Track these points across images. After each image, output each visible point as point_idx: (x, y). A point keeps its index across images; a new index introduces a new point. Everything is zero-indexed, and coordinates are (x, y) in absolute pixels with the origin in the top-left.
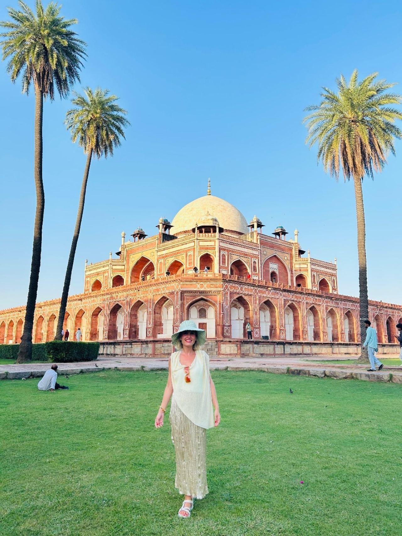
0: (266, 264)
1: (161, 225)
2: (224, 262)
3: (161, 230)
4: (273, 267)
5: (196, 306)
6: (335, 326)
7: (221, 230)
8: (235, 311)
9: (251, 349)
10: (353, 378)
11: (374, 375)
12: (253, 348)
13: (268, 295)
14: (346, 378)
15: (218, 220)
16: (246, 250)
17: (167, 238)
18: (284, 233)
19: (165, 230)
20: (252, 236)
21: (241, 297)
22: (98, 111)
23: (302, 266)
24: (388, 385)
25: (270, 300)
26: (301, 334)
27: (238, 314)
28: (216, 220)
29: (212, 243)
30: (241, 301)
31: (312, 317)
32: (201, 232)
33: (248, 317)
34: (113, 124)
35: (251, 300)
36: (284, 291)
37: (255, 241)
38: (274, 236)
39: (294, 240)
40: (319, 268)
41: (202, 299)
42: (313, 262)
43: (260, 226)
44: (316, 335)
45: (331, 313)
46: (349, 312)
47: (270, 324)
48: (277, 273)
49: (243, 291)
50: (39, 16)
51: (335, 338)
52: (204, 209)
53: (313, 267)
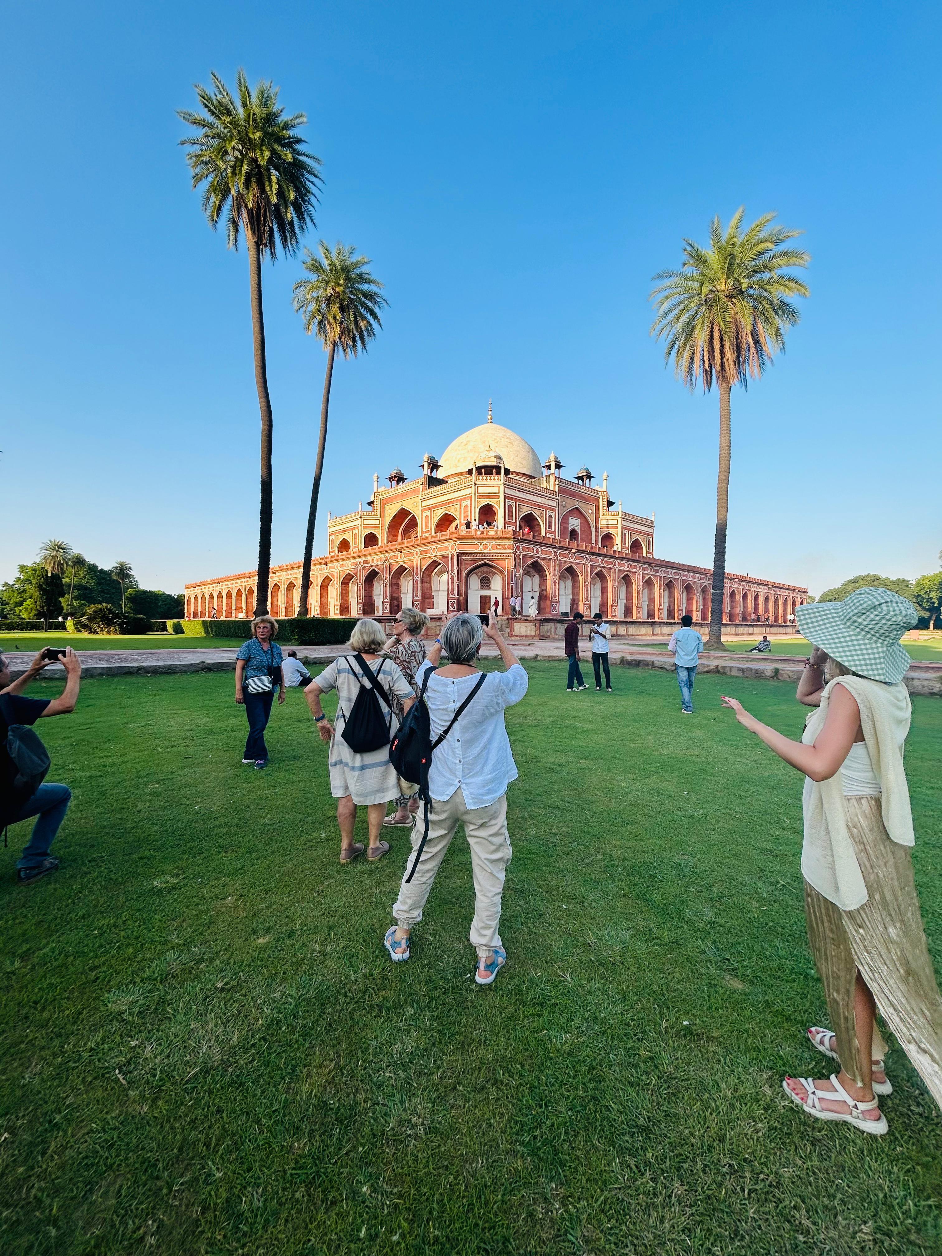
0: (564, 521)
1: (426, 465)
2: (510, 516)
3: (426, 471)
4: (574, 523)
5: (477, 574)
6: (652, 600)
7: (507, 472)
8: (528, 581)
9: (553, 630)
10: (718, 672)
11: (751, 670)
12: (556, 628)
13: (570, 559)
14: (708, 672)
15: (502, 456)
16: (539, 500)
17: (433, 482)
18: (589, 477)
19: (432, 471)
20: (548, 481)
21: (536, 562)
22: (342, 282)
23: (611, 522)
24: (772, 683)
25: (574, 566)
26: (609, 610)
27: (532, 584)
28: (500, 458)
29: (495, 490)
30: (536, 568)
31: (623, 589)
32: (480, 473)
33: (543, 588)
34: (364, 305)
35: (549, 566)
36: (592, 554)
37: (552, 488)
38: (576, 481)
39: (601, 487)
40: (632, 525)
41: (485, 564)
42: (626, 517)
43: (558, 466)
44: (628, 611)
45: (649, 583)
46: (671, 581)
47: (571, 597)
48: (578, 531)
49: (540, 553)
50: (245, 105)
51: (650, 615)
52: (484, 442)
53: (624, 523)
